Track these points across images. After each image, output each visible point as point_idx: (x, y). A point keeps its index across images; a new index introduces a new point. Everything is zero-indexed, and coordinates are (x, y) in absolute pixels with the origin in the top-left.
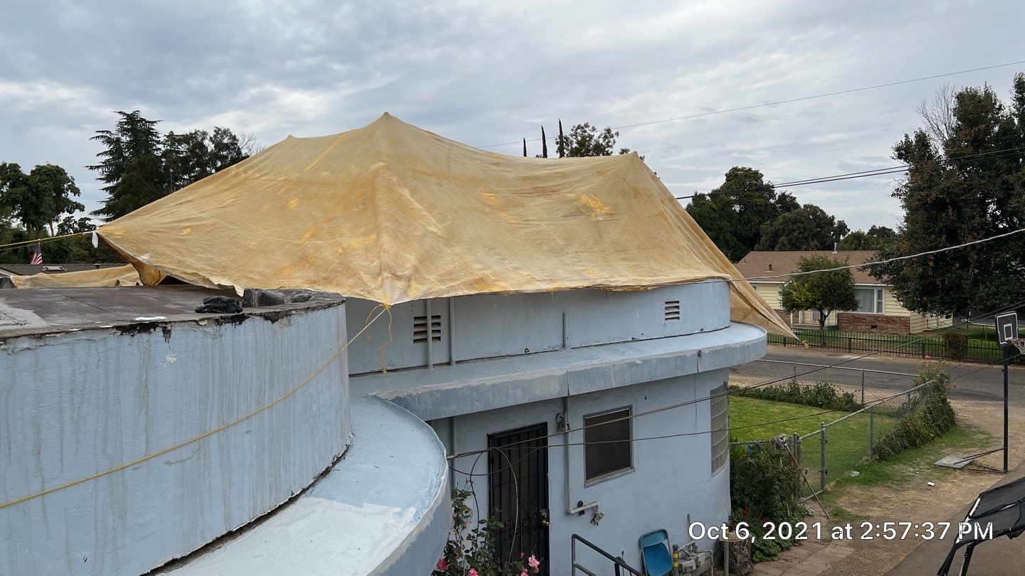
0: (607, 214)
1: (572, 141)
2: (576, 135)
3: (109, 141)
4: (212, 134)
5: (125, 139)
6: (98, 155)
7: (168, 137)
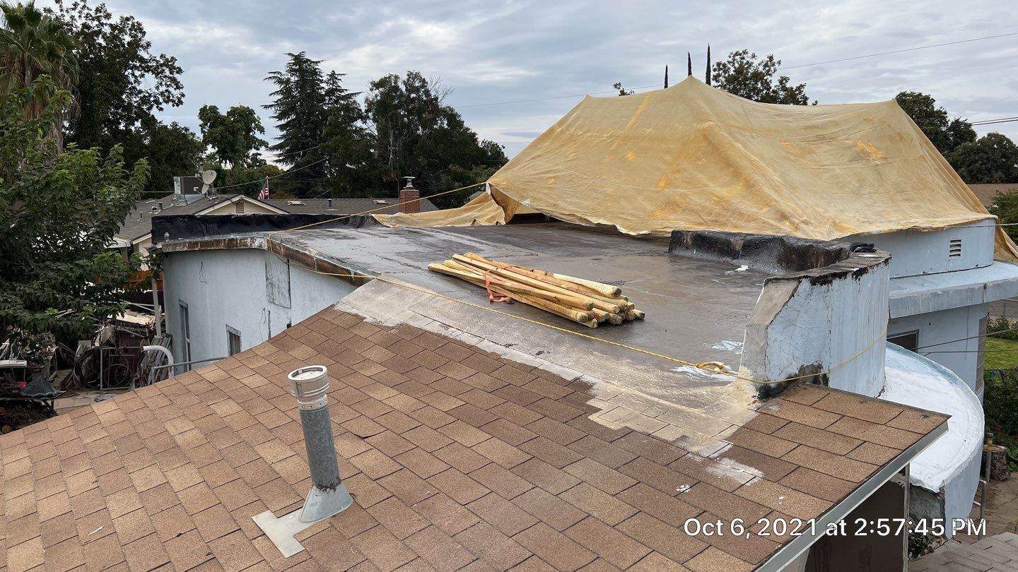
0: (882, 158)
1: (729, 68)
2: (733, 63)
3: (280, 81)
4: (405, 77)
5: (294, 79)
6: (271, 95)
7: (330, 76)
